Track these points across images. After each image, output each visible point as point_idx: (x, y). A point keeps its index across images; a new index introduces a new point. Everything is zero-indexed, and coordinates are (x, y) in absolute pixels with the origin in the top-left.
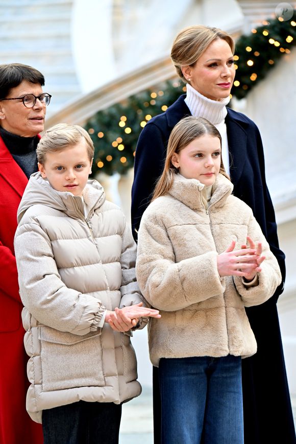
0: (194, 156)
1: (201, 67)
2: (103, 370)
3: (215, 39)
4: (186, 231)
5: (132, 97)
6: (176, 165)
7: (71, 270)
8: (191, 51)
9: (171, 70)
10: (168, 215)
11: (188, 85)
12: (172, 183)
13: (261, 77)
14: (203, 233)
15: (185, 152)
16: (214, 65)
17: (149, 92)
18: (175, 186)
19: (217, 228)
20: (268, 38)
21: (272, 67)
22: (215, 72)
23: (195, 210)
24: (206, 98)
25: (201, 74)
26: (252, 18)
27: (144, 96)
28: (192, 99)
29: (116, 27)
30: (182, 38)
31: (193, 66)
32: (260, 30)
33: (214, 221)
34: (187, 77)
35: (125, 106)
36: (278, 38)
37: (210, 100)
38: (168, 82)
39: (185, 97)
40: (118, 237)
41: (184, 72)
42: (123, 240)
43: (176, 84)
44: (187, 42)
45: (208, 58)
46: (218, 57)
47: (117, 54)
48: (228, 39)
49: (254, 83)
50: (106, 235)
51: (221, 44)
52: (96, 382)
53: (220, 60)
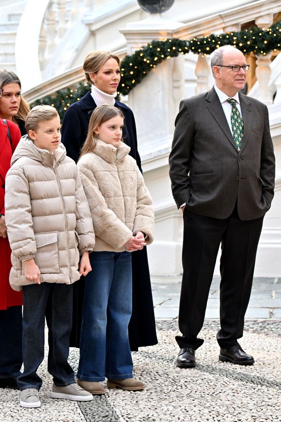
0: (110, 128)
1: (101, 74)
2: (59, 263)
3: (109, 58)
4: (105, 174)
5: (58, 92)
6: (97, 133)
7: (40, 201)
8: (95, 64)
9: (82, 76)
10: (95, 165)
11: (92, 85)
12: (95, 145)
13: (138, 82)
14: (114, 177)
15: (105, 126)
16: (108, 72)
17: (68, 89)
18: (97, 147)
19: (121, 174)
20: (143, 57)
21: (145, 75)
22: (109, 77)
23: (109, 163)
24: (103, 93)
25: (101, 78)
26: (133, 45)
27: (66, 91)
28: (96, 93)
29: (41, 50)
30: (90, 57)
31: (96, 73)
32: (138, 53)
33: (120, 170)
34: (92, 80)
35: (53, 97)
36: (148, 58)
37: (106, 94)
38: (80, 83)
39: (91, 92)
40: (73, 180)
41: (90, 77)
42: (76, 182)
43: (86, 85)
44: (93, 59)
45: (105, 68)
46: (110, 68)
47: (42, 66)
48: (117, 59)
49: (134, 85)
50: (67, 179)
51: (113, 61)
52: (54, 271)
53: (112, 70)
